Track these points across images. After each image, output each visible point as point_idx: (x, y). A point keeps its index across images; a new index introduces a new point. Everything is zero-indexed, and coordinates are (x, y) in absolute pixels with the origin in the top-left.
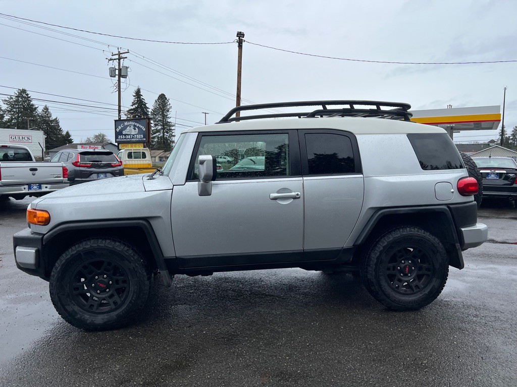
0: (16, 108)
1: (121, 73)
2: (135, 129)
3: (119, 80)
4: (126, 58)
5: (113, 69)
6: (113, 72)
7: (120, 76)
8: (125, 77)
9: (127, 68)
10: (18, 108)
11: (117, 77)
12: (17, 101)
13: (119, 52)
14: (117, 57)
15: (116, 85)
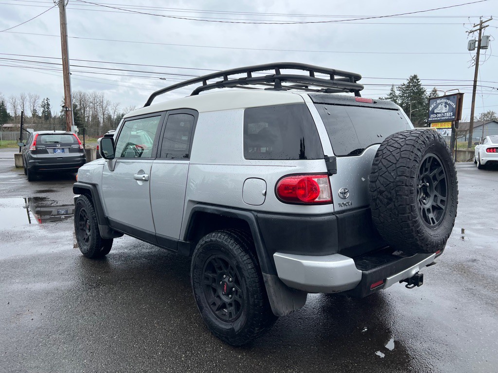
0: (407, 93)
1: (480, 45)
2: (446, 107)
3: (478, 53)
4: (488, 26)
5: (472, 42)
6: (472, 45)
7: (479, 48)
8: (485, 47)
9: (488, 37)
10: (409, 93)
11: (476, 49)
12: (408, 86)
13: (481, 21)
14: (478, 27)
15: (474, 58)
